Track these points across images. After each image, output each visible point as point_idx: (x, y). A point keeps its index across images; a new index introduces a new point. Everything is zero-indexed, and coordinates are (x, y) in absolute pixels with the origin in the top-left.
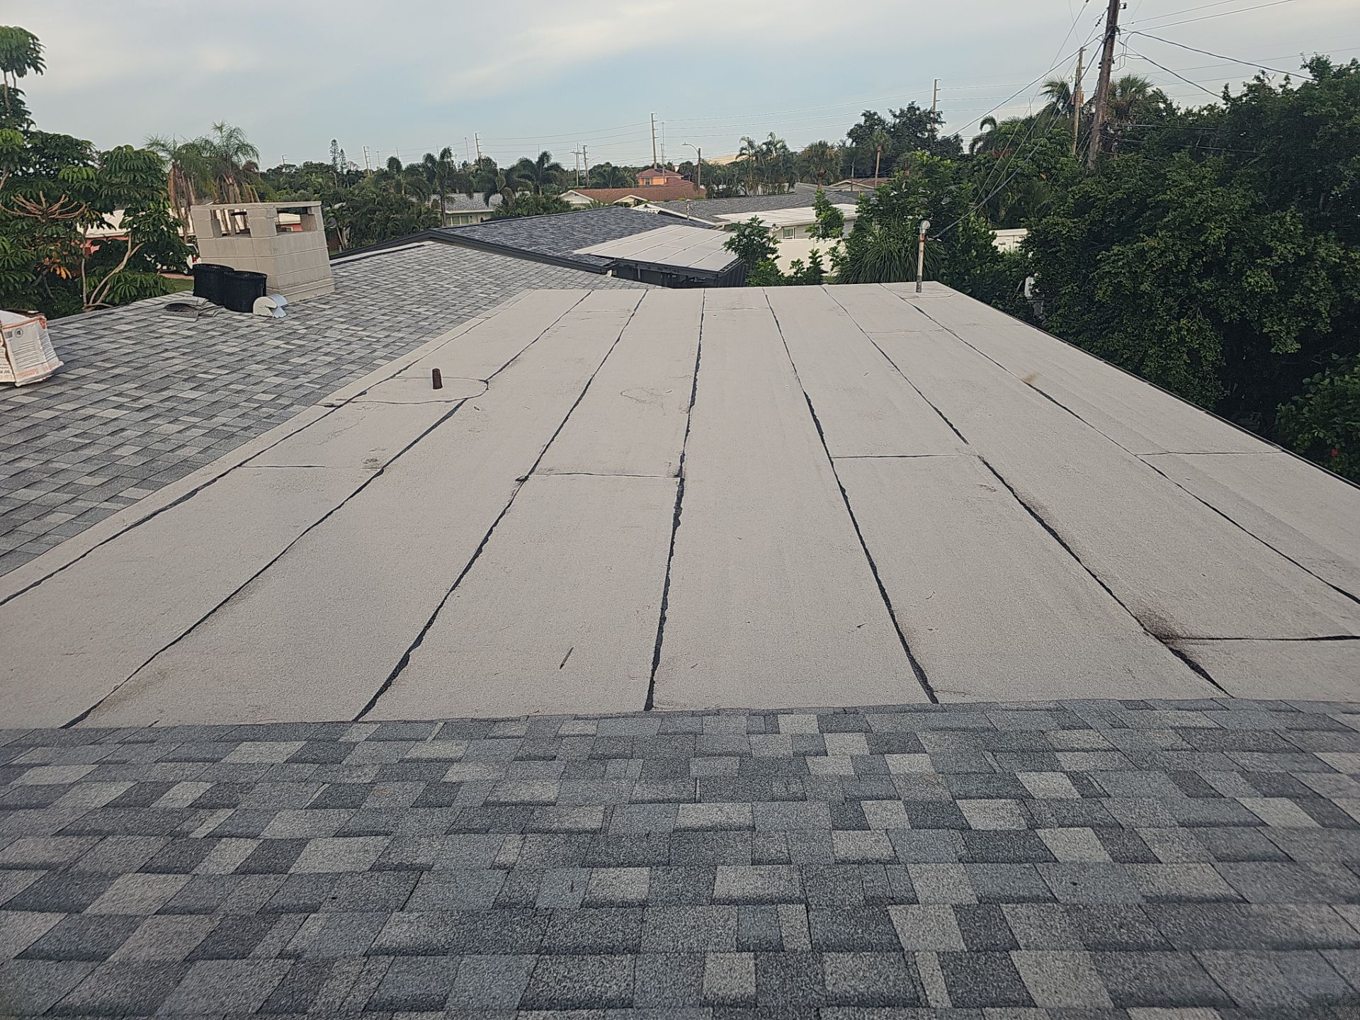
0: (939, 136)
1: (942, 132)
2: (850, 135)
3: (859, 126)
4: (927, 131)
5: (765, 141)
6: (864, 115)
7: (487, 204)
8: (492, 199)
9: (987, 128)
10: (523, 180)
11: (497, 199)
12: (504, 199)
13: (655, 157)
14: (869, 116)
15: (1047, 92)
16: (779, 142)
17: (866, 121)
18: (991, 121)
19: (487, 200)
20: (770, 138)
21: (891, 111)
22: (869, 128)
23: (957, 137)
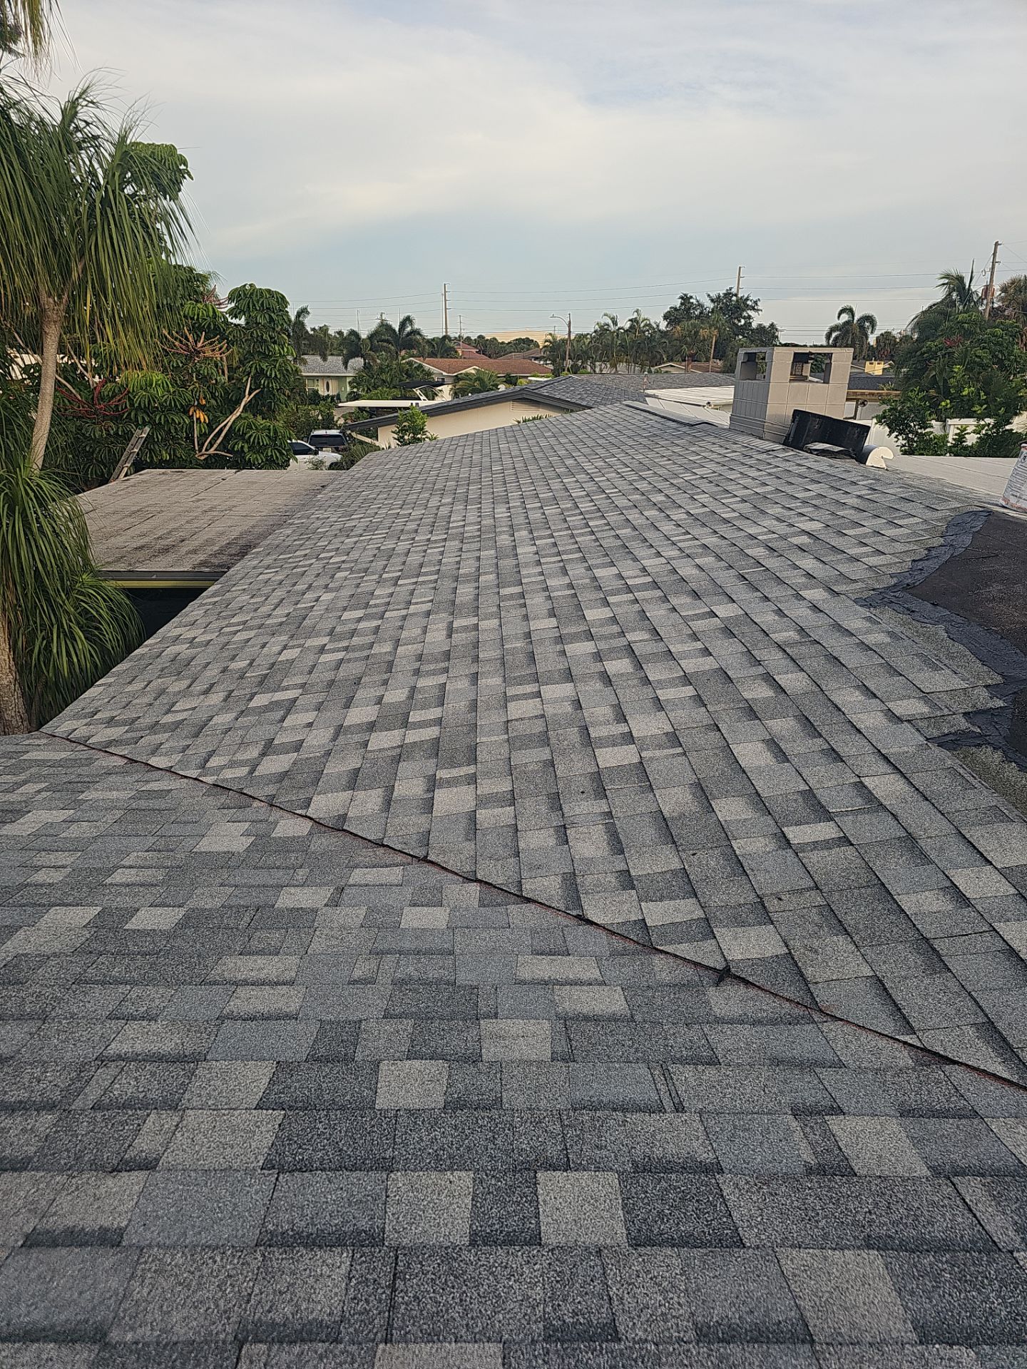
0: (754, 325)
1: (758, 320)
2: (665, 317)
3: (675, 309)
4: (744, 318)
5: (631, 318)
6: (682, 298)
7: (346, 368)
8: (351, 362)
9: (845, 317)
10: (385, 344)
11: (358, 362)
12: (365, 364)
13: (446, 328)
14: (685, 299)
15: (944, 284)
16: (645, 320)
17: (682, 304)
18: (850, 311)
19: (345, 364)
20: (635, 315)
21: (709, 295)
22: (684, 312)
23: (772, 325)
